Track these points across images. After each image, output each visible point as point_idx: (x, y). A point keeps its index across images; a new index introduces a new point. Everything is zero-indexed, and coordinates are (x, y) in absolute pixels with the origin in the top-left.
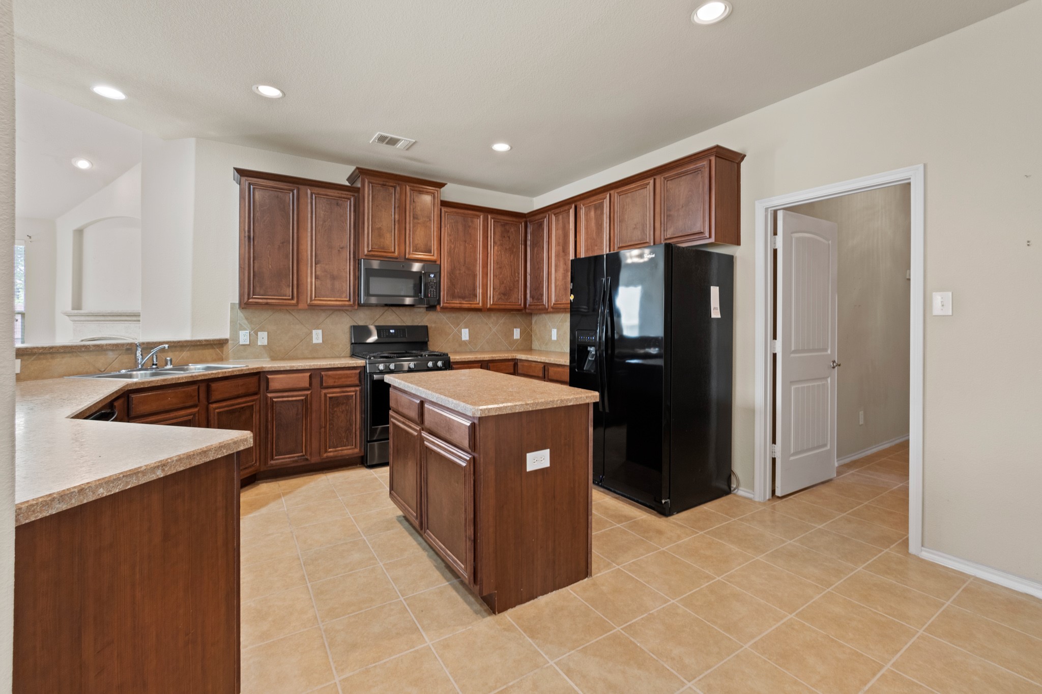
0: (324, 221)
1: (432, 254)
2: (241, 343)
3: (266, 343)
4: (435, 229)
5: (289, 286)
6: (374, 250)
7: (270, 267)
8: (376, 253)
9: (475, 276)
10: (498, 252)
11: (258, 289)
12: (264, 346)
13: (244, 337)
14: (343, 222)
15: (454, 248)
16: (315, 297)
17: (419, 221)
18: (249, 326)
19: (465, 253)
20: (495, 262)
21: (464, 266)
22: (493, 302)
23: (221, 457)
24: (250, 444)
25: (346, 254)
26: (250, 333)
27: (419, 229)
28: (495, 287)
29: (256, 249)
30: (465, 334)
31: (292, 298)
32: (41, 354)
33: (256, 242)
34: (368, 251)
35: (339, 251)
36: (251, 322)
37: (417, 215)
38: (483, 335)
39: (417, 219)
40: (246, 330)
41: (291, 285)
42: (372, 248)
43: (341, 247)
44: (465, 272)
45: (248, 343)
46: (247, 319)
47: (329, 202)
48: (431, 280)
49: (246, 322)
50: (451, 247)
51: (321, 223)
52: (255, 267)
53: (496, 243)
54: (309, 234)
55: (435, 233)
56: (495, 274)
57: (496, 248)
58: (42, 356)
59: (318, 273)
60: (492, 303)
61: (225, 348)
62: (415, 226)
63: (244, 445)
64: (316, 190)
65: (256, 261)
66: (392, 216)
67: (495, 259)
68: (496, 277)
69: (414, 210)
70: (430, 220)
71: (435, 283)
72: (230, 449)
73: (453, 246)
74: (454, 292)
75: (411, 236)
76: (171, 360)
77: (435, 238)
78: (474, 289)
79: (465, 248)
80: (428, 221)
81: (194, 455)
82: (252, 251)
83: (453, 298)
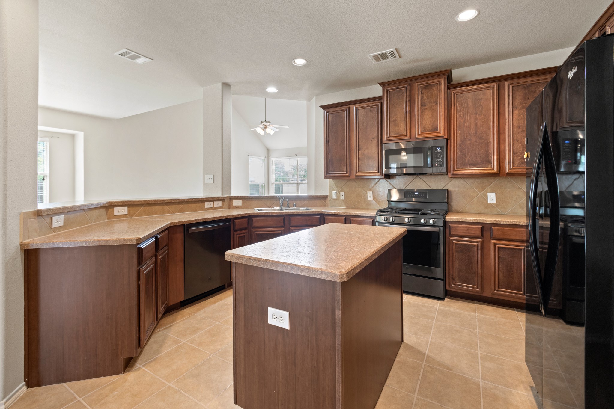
0: (363, 123)
1: (439, 131)
2: (333, 198)
3: (344, 199)
4: (442, 110)
5: (345, 166)
6: (391, 136)
7: (336, 156)
8: (393, 138)
9: (487, 144)
10: (519, 116)
11: (331, 169)
12: (343, 200)
13: (334, 195)
14: (374, 122)
15: (464, 122)
16: (358, 171)
17: (426, 107)
18: (336, 189)
19: (476, 125)
20: (515, 127)
21: (475, 136)
22: (513, 166)
23: (116, 245)
24: (134, 242)
25: (375, 142)
26: (337, 193)
27: (426, 114)
28: (515, 151)
29: (330, 147)
30: (492, 198)
31: (347, 173)
32: (248, 199)
33: (330, 143)
34: (387, 138)
35: (372, 140)
36: (337, 187)
37: (424, 103)
38: (514, 199)
39: (425, 106)
40: (335, 191)
41: (346, 165)
42: (390, 135)
43: (373, 138)
44: (476, 142)
45: (336, 198)
46: (336, 185)
47: (365, 111)
48: (437, 152)
49: (335, 186)
50: (460, 121)
51: (361, 125)
52: (330, 157)
53: (516, 108)
54: (355, 133)
55: (441, 114)
56: (515, 138)
57: (516, 112)
58: (248, 200)
59: (360, 156)
60: (511, 168)
61: (327, 200)
62: (423, 112)
63: (130, 242)
64: (358, 105)
65: (330, 154)
66: (404, 109)
67: (515, 124)
68: (518, 141)
69: (422, 100)
70: (437, 104)
71: (441, 154)
72: (121, 242)
73: (462, 121)
74: (465, 159)
75: (420, 120)
76: (295, 205)
77: (442, 117)
78: (488, 155)
79: (476, 120)
80: (434, 106)
81: (101, 241)
82: (328, 148)
83: (463, 166)
